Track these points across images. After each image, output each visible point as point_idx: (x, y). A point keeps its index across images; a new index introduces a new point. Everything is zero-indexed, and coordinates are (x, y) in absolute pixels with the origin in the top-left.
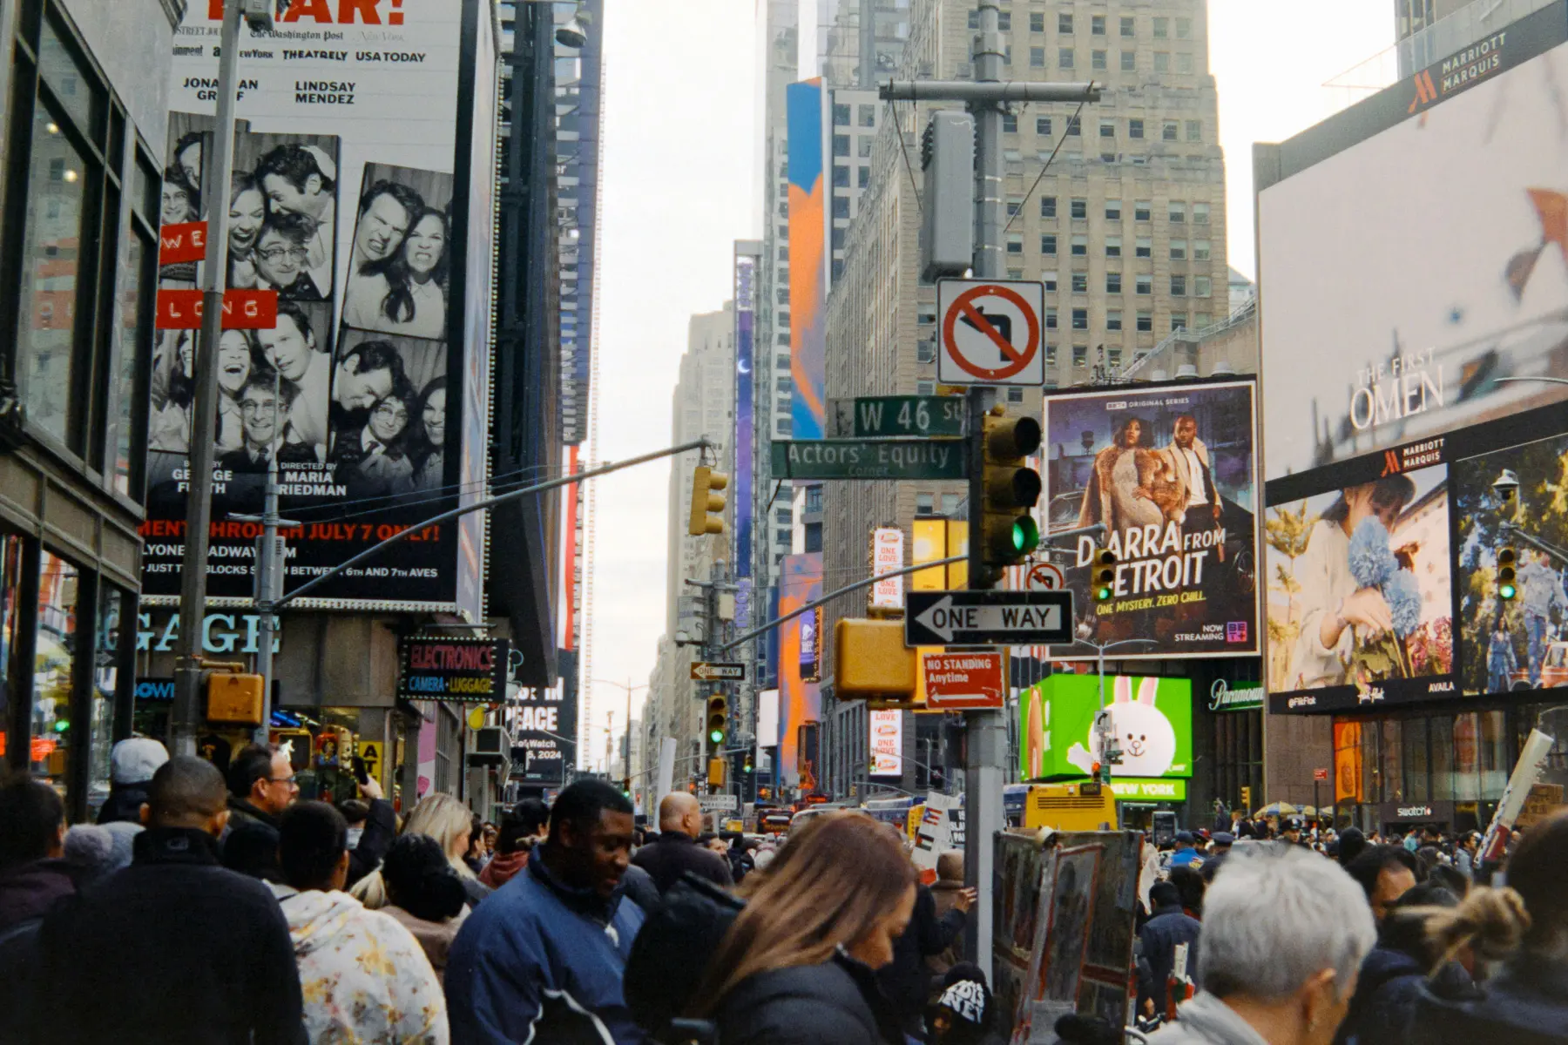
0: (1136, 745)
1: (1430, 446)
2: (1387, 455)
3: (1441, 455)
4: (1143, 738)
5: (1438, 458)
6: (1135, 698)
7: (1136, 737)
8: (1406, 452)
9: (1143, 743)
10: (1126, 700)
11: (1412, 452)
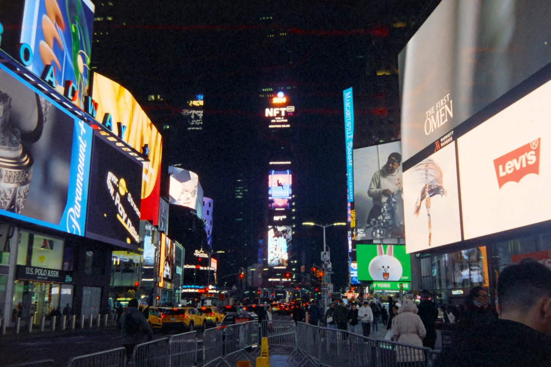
0: (386, 270)
1: (449, 135)
2: (436, 143)
3: (453, 138)
4: (388, 267)
5: (452, 139)
6: (385, 253)
7: (386, 267)
8: (442, 140)
9: (388, 269)
10: (382, 254)
11: (443, 139)
